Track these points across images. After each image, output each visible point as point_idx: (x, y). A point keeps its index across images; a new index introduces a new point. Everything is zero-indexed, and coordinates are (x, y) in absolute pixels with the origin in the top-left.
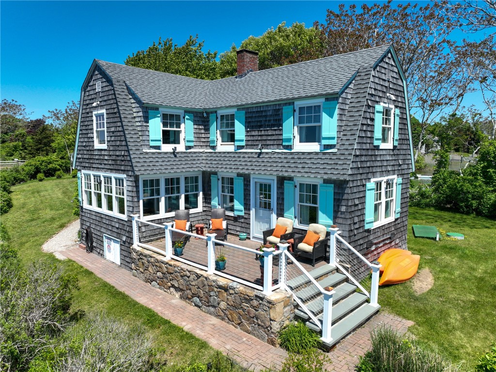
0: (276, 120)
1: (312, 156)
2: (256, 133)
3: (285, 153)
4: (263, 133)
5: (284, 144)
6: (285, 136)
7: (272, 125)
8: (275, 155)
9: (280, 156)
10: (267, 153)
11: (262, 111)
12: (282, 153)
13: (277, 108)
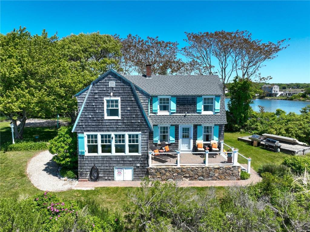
0: (193, 102)
1: (210, 116)
2: (182, 107)
3: (198, 115)
4: (186, 107)
5: (197, 112)
6: (198, 108)
7: (191, 104)
8: (193, 116)
9: (196, 116)
10: (189, 115)
11: (185, 98)
12: (196, 115)
13: (194, 97)
